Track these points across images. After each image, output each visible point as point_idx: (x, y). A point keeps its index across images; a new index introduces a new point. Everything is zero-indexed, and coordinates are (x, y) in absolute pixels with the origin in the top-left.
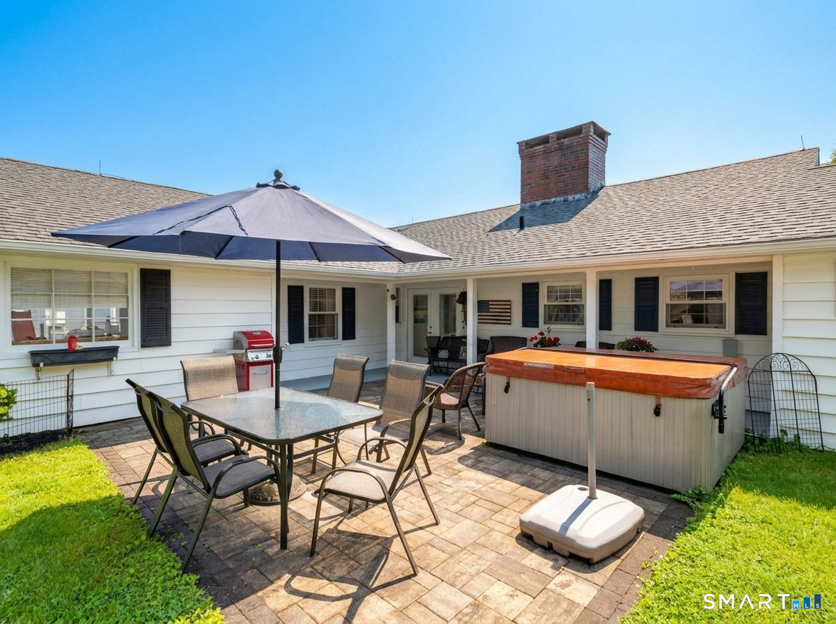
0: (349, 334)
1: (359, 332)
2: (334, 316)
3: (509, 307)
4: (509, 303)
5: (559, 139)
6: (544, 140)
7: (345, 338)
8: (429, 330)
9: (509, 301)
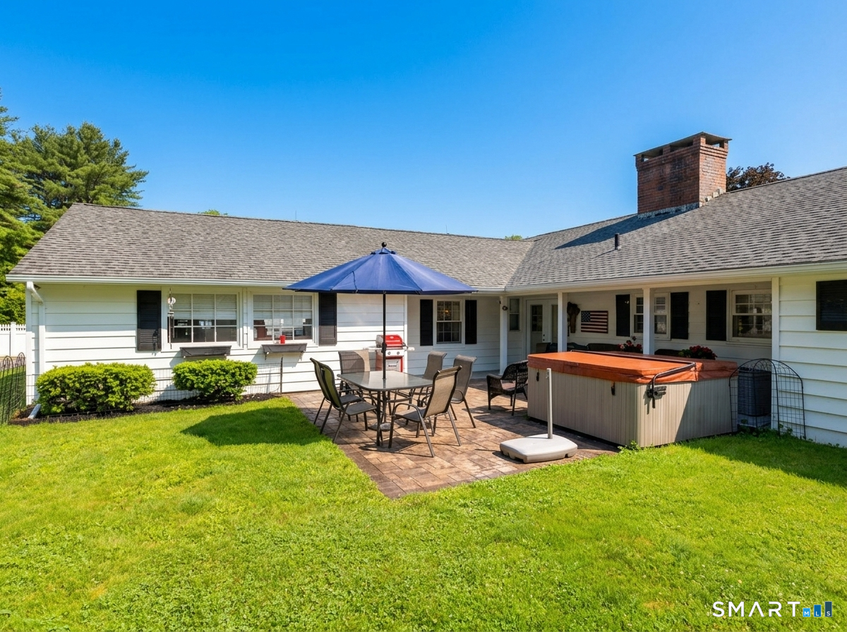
0: (471, 339)
1: (479, 338)
2: (459, 324)
3: (606, 317)
4: (606, 314)
5: (672, 151)
6: (659, 151)
7: (467, 342)
8: (543, 338)
9: (607, 312)
